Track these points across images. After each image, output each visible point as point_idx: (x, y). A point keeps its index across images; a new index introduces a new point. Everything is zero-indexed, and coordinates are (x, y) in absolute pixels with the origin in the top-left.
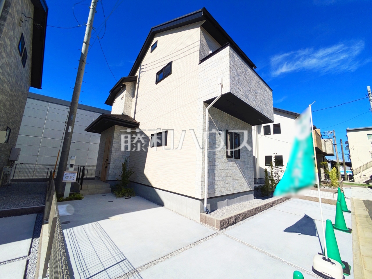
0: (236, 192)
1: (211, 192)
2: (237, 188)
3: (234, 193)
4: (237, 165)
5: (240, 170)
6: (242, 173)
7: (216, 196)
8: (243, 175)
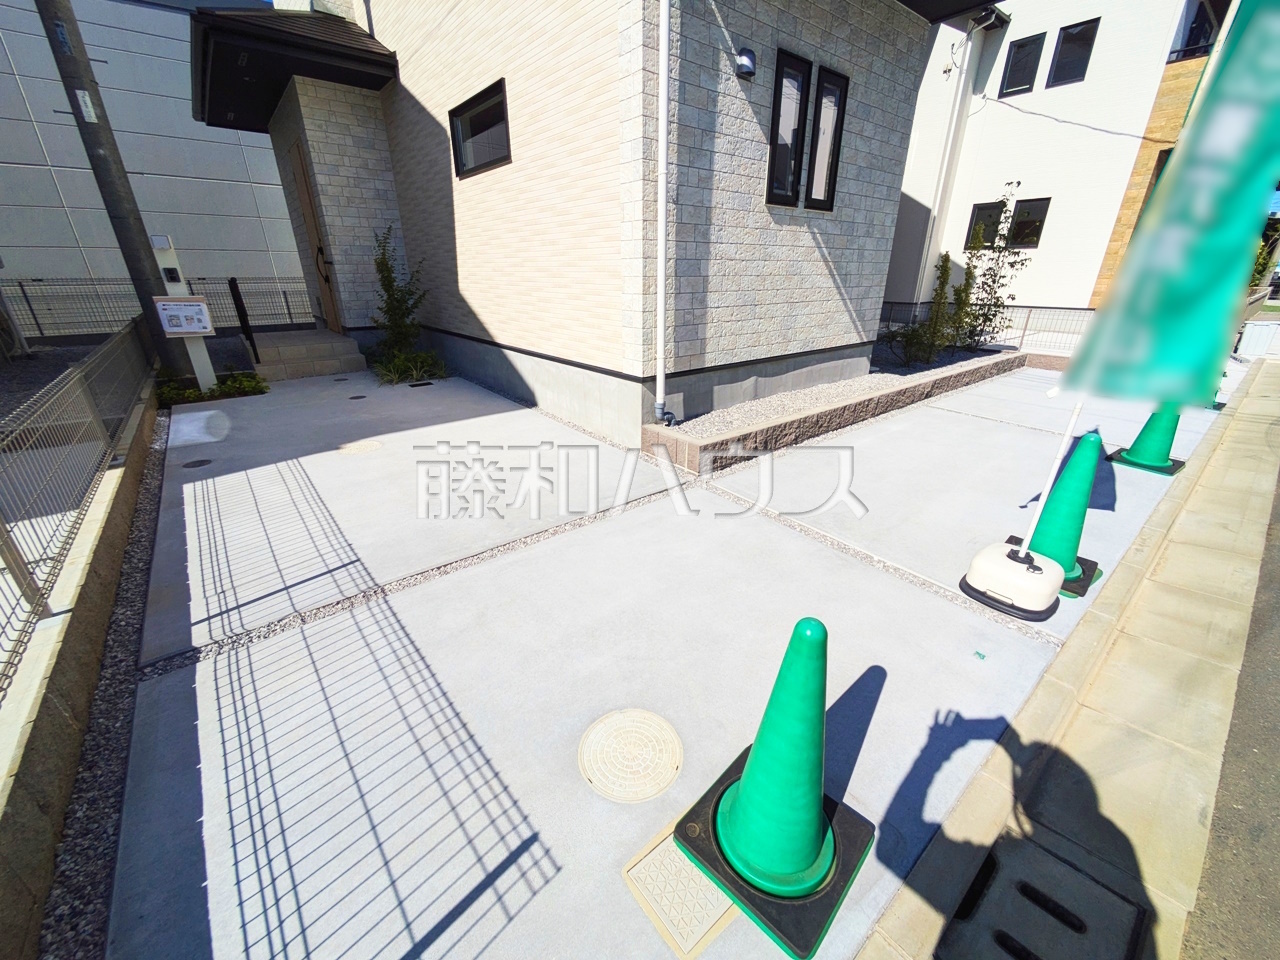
0: (794, 348)
1: (687, 349)
2: (802, 336)
3: (786, 353)
4: (815, 238)
5: (826, 261)
6: (833, 276)
7: (708, 365)
8: (835, 281)
